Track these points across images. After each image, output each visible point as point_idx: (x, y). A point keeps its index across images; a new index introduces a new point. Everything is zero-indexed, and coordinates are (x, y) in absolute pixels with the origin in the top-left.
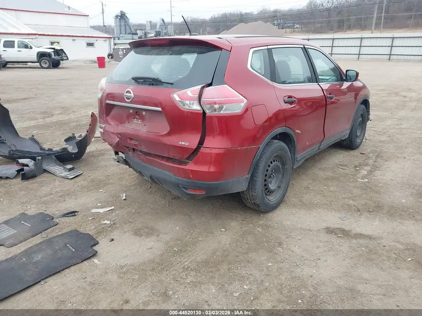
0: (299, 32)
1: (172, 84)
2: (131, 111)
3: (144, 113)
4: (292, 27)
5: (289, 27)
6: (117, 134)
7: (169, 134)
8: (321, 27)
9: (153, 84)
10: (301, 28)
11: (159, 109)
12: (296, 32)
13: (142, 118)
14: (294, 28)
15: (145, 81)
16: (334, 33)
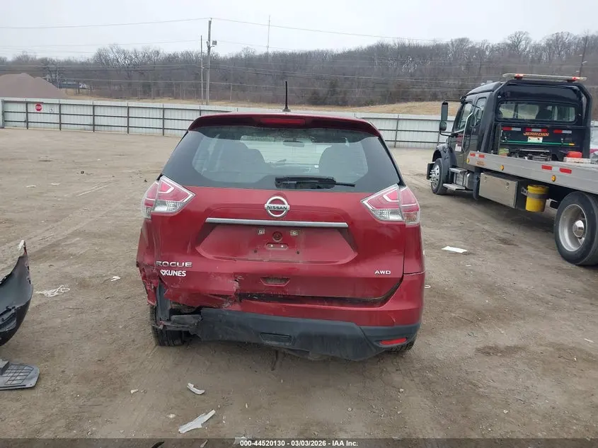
0: (87, 95)
1: (353, 186)
2: (261, 232)
3: (294, 233)
4: (76, 87)
5: (69, 86)
6: (235, 276)
7: (355, 262)
8: (121, 90)
9: (319, 188)
10: (91, 89)
11: (344, 224)
12: (83, 94)
13: (290, 242)
14: (79, 89)
15: (300, 183)
16: (139, 99)
